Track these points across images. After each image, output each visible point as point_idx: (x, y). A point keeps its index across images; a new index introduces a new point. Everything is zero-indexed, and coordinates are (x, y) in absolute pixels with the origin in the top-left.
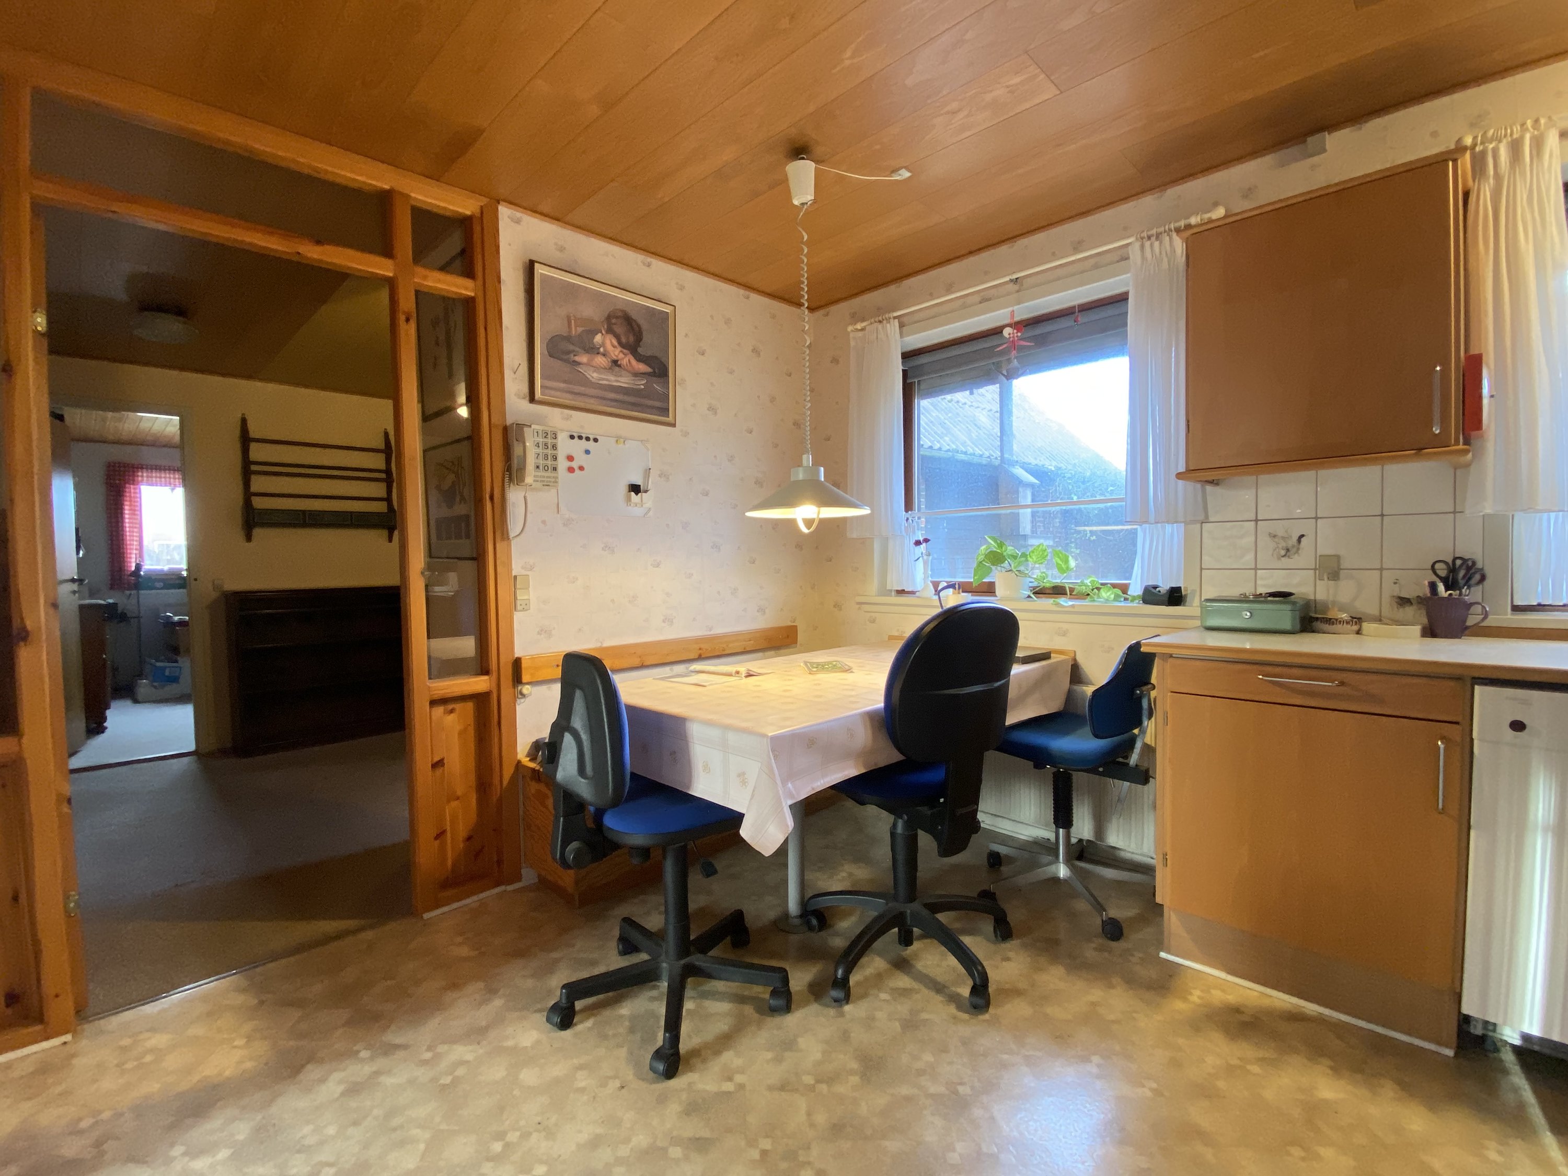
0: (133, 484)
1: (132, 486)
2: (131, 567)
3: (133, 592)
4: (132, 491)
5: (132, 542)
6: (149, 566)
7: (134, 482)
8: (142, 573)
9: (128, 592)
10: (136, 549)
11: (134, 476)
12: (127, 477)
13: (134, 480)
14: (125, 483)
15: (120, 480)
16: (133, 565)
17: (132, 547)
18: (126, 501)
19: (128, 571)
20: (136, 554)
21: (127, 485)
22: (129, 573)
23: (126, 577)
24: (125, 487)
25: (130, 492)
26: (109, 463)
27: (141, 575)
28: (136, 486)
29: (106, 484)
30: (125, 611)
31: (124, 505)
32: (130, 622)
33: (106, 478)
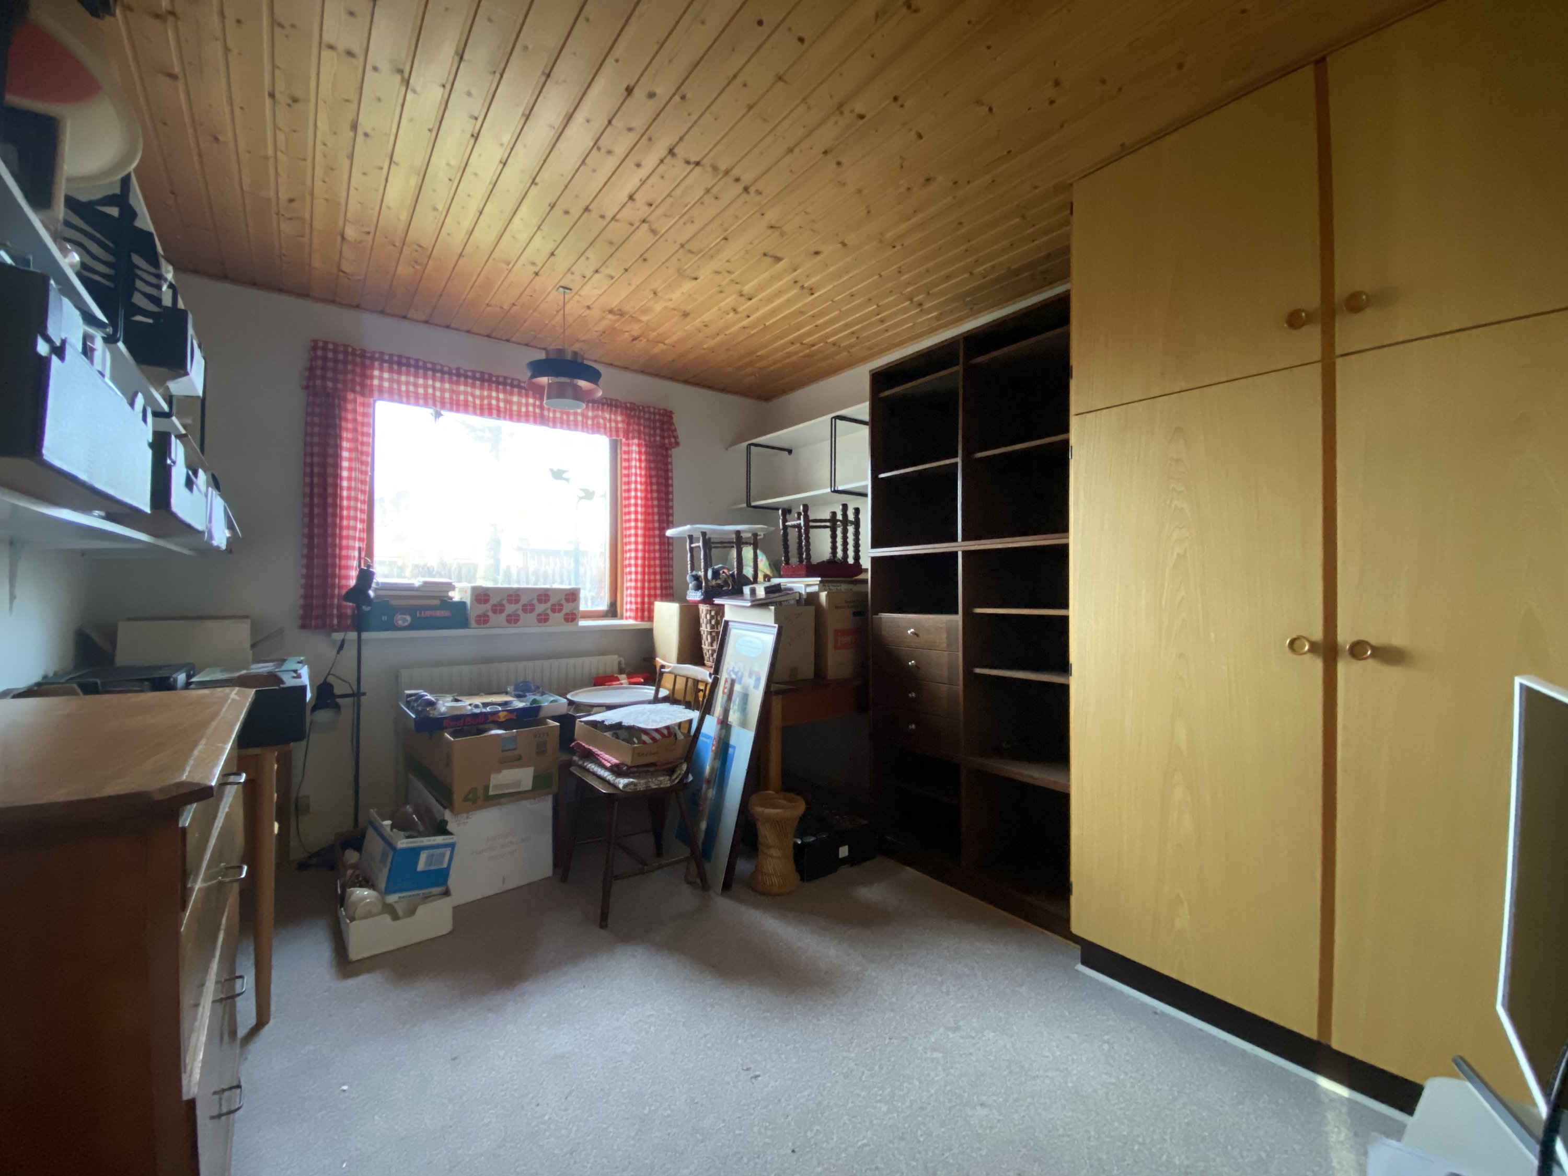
0: (363, 394)
1: (360, 399)
2: (347, 577)
3: (353, 635)
4: (360, 409)
5: (352, 523)
6: (383, 574)
7: (366, 390)
8: (371, 593)
9: (338, 636)
10: (361, 540)
11: (364, 376)
12: (350, 377)
13: (363, 386)
14: (345, 390)
15: (335, 381)
16: (354, 573)
17: (351, 533)
18: (347, 430)
19: (340, 587)
20: (360, 549)
21: (350, 396)
22: (344, 592)
23: (336, 601)
24: (345, 400)
25: (355, 411)
26: (315, 342)
27: (369, 596)
28: (366, 400)
29: (306, 387)
30: (331, 679)
31: (341, 438)
32: (337, 707)
33: (307, 374)
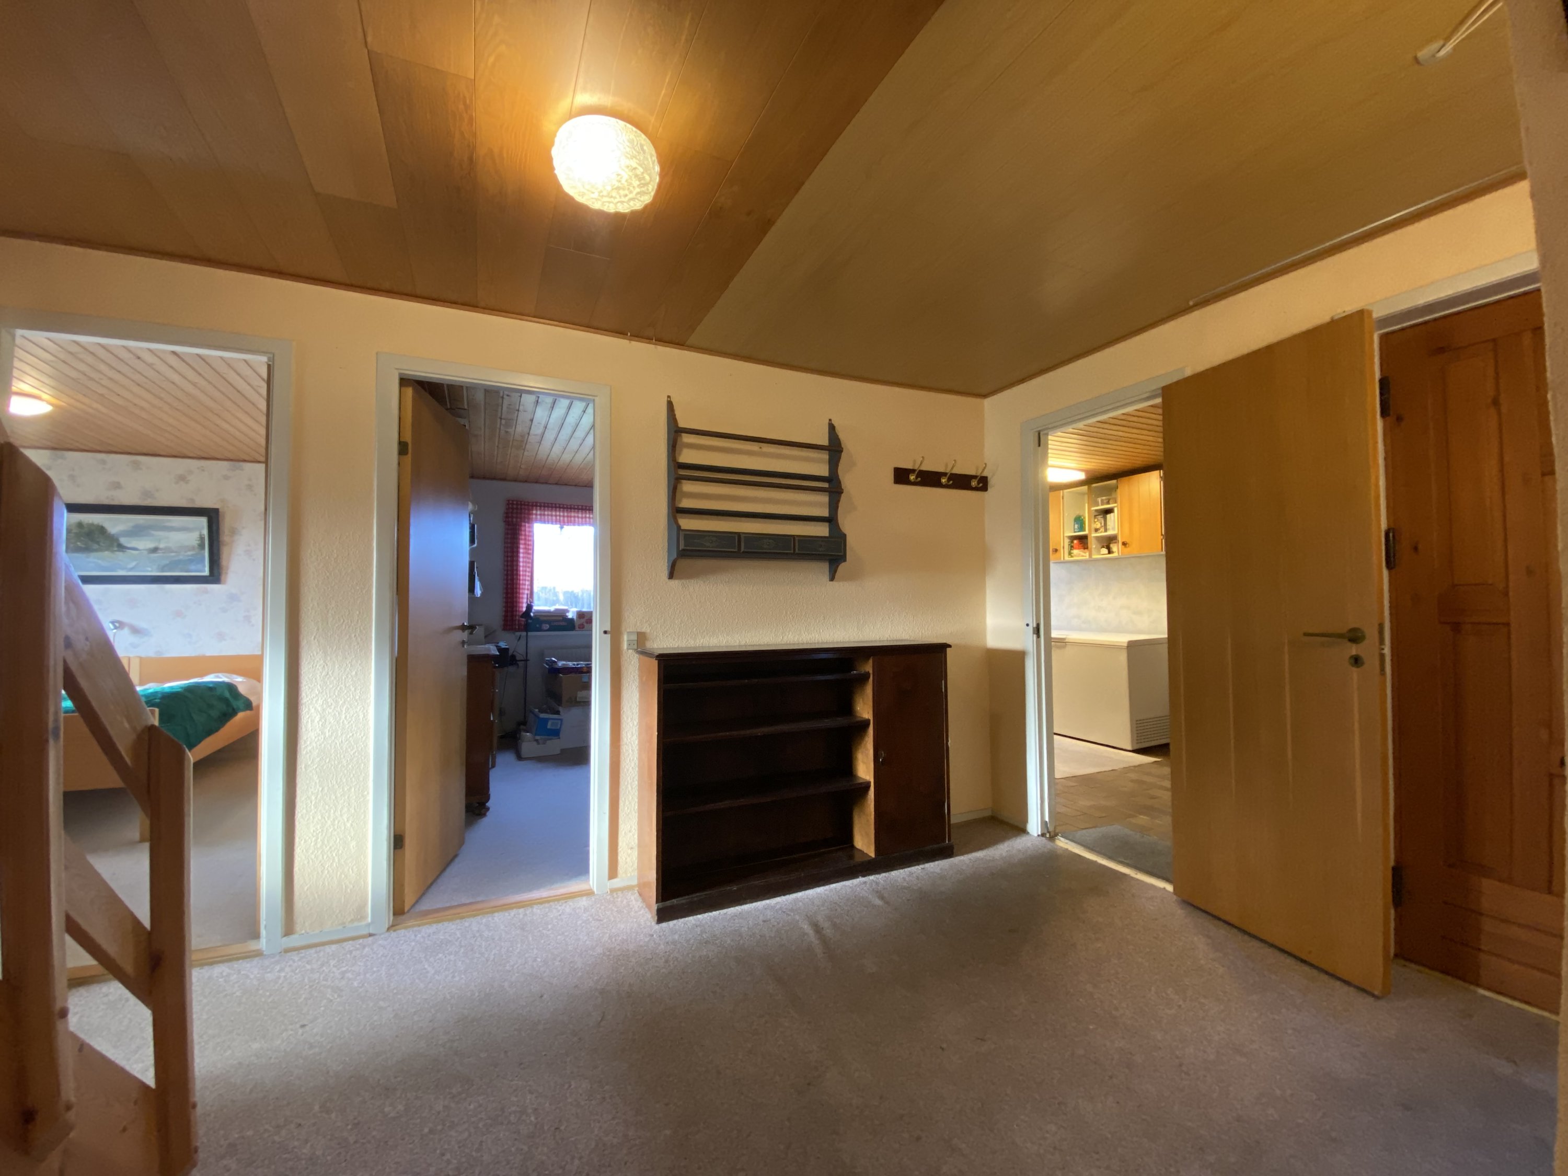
0: (528, 523)
1: (527, 525)
2: (522, 607)
3: (524, 634)
4: (527, 529)
5: (524, 582)
6: (538, 607)
7: (529, 521)
8: (532, 614)
9: (518, 634)
10: (528, 589)
11: (529, 514)
12: (523, 515)
13: (529, 519)
14: (521, 521)
15: (517, 518)
16: (525, 605)
17: (524, 587)
18: (522, 539)
19: (519, 611)
20: (527, 595)
21: (523, 524)
22: (521, 614)
23: (517, 618)
24: (521, 526)
25: (525, 530)
26: (509, 501)
27: (530, 616)
28: (530, 525)
29: (505, 521)
30: (515, 653)
31: (519, 544)
32: (518, 665)
33: (505, 515)
